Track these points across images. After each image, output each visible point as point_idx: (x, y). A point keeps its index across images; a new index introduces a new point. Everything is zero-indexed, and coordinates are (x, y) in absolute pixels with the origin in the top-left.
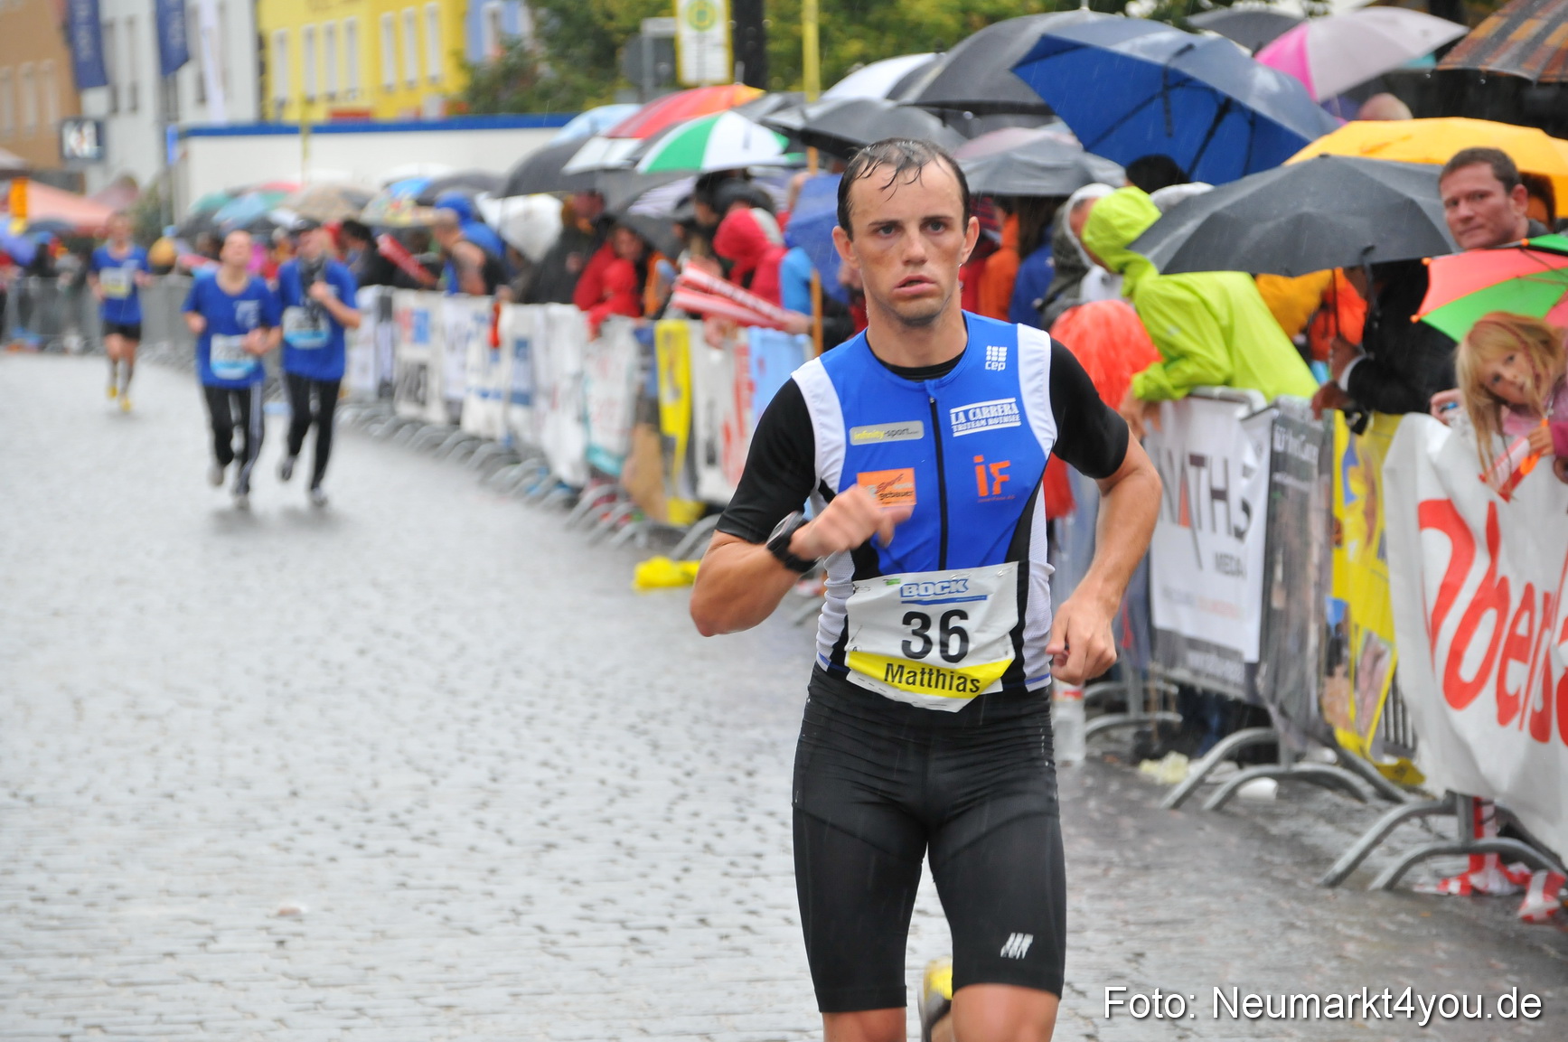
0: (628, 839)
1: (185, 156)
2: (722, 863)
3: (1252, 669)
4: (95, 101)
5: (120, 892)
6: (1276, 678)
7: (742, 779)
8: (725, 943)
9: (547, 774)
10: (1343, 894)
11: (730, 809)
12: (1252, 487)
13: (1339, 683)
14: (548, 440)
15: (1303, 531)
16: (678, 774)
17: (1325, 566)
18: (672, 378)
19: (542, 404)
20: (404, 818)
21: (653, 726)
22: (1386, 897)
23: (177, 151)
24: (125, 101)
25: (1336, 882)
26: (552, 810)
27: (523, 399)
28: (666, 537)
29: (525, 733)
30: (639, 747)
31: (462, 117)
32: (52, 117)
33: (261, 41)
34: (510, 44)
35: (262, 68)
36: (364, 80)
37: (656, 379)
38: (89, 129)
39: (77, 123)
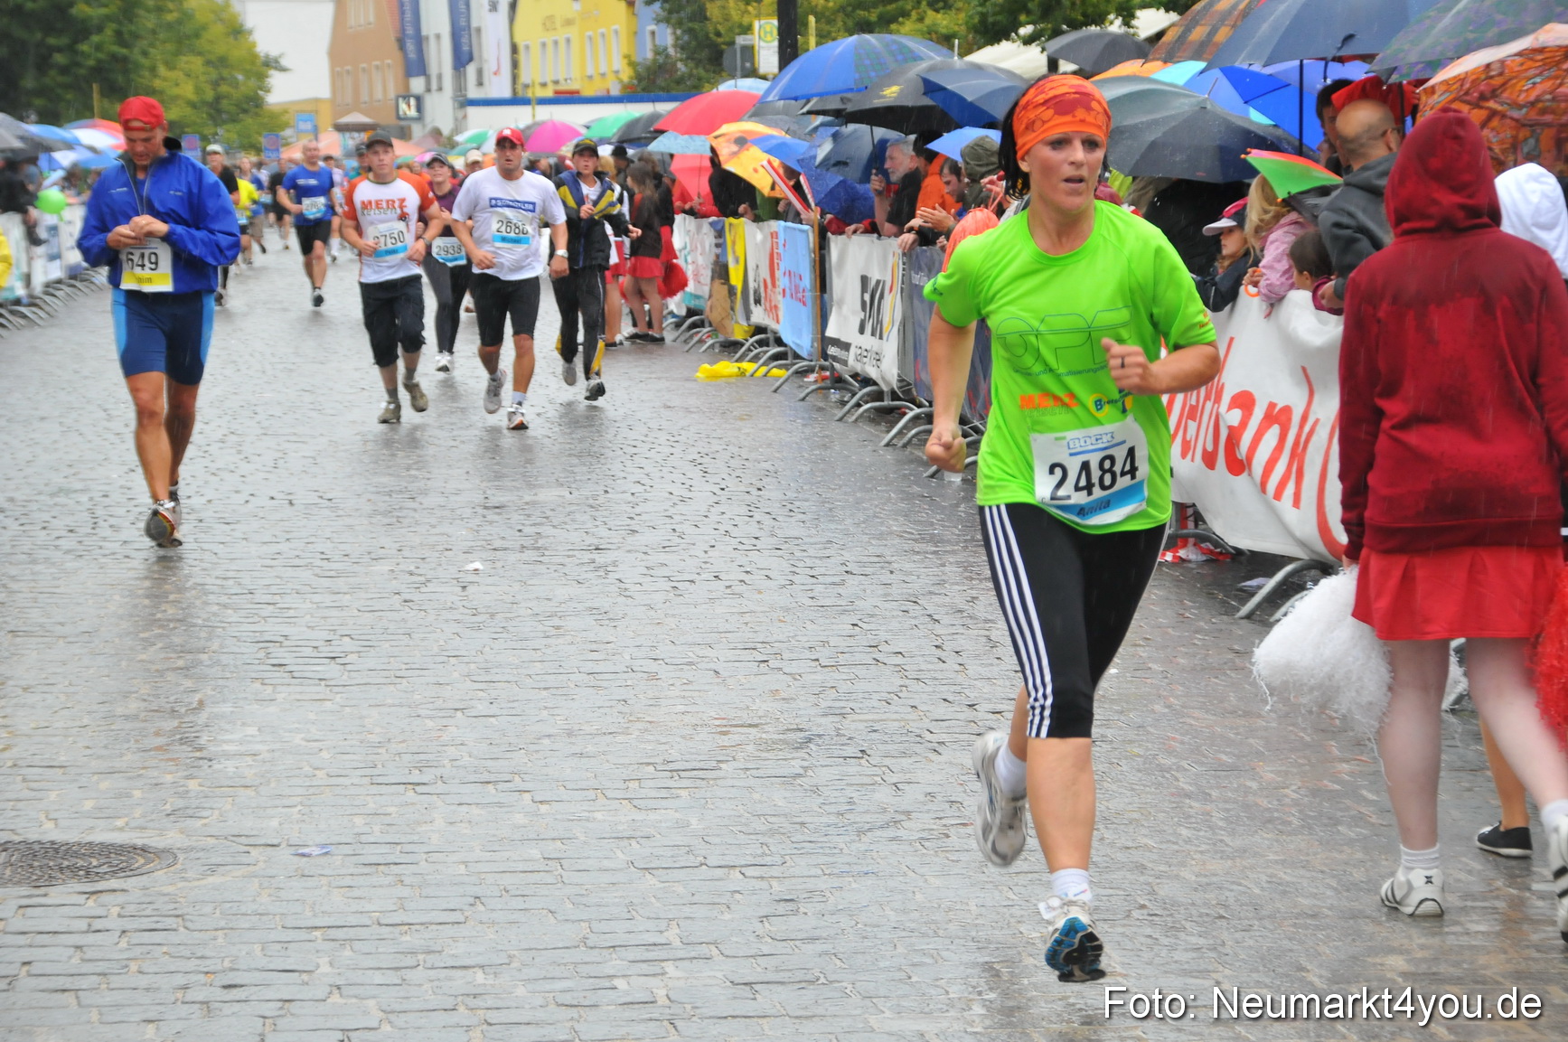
0: (678, 528)
1: (465, 117)
2: (734, 542)
4: (417, 84)
5: (373, 556)
7: (755, 492)
8: (728, 591)
9: (639, 488)
11: (744, 510)
16: (716, 489)
18: (734, 252)
20: (549, 513)
21: (706, 460)
23: (463, 113)
24: (434, 84)
26: (638, 510)
28: (730, 347)
29: (629, 463)
30: (696, 473)
31: (631, 95)
32: (392, 95)
33: (514, 49)
34: (660, 52)
35: (515, 64)
36: (575, 72)
37: (725, 252)
38: (413, 101)
39: (406, 97)
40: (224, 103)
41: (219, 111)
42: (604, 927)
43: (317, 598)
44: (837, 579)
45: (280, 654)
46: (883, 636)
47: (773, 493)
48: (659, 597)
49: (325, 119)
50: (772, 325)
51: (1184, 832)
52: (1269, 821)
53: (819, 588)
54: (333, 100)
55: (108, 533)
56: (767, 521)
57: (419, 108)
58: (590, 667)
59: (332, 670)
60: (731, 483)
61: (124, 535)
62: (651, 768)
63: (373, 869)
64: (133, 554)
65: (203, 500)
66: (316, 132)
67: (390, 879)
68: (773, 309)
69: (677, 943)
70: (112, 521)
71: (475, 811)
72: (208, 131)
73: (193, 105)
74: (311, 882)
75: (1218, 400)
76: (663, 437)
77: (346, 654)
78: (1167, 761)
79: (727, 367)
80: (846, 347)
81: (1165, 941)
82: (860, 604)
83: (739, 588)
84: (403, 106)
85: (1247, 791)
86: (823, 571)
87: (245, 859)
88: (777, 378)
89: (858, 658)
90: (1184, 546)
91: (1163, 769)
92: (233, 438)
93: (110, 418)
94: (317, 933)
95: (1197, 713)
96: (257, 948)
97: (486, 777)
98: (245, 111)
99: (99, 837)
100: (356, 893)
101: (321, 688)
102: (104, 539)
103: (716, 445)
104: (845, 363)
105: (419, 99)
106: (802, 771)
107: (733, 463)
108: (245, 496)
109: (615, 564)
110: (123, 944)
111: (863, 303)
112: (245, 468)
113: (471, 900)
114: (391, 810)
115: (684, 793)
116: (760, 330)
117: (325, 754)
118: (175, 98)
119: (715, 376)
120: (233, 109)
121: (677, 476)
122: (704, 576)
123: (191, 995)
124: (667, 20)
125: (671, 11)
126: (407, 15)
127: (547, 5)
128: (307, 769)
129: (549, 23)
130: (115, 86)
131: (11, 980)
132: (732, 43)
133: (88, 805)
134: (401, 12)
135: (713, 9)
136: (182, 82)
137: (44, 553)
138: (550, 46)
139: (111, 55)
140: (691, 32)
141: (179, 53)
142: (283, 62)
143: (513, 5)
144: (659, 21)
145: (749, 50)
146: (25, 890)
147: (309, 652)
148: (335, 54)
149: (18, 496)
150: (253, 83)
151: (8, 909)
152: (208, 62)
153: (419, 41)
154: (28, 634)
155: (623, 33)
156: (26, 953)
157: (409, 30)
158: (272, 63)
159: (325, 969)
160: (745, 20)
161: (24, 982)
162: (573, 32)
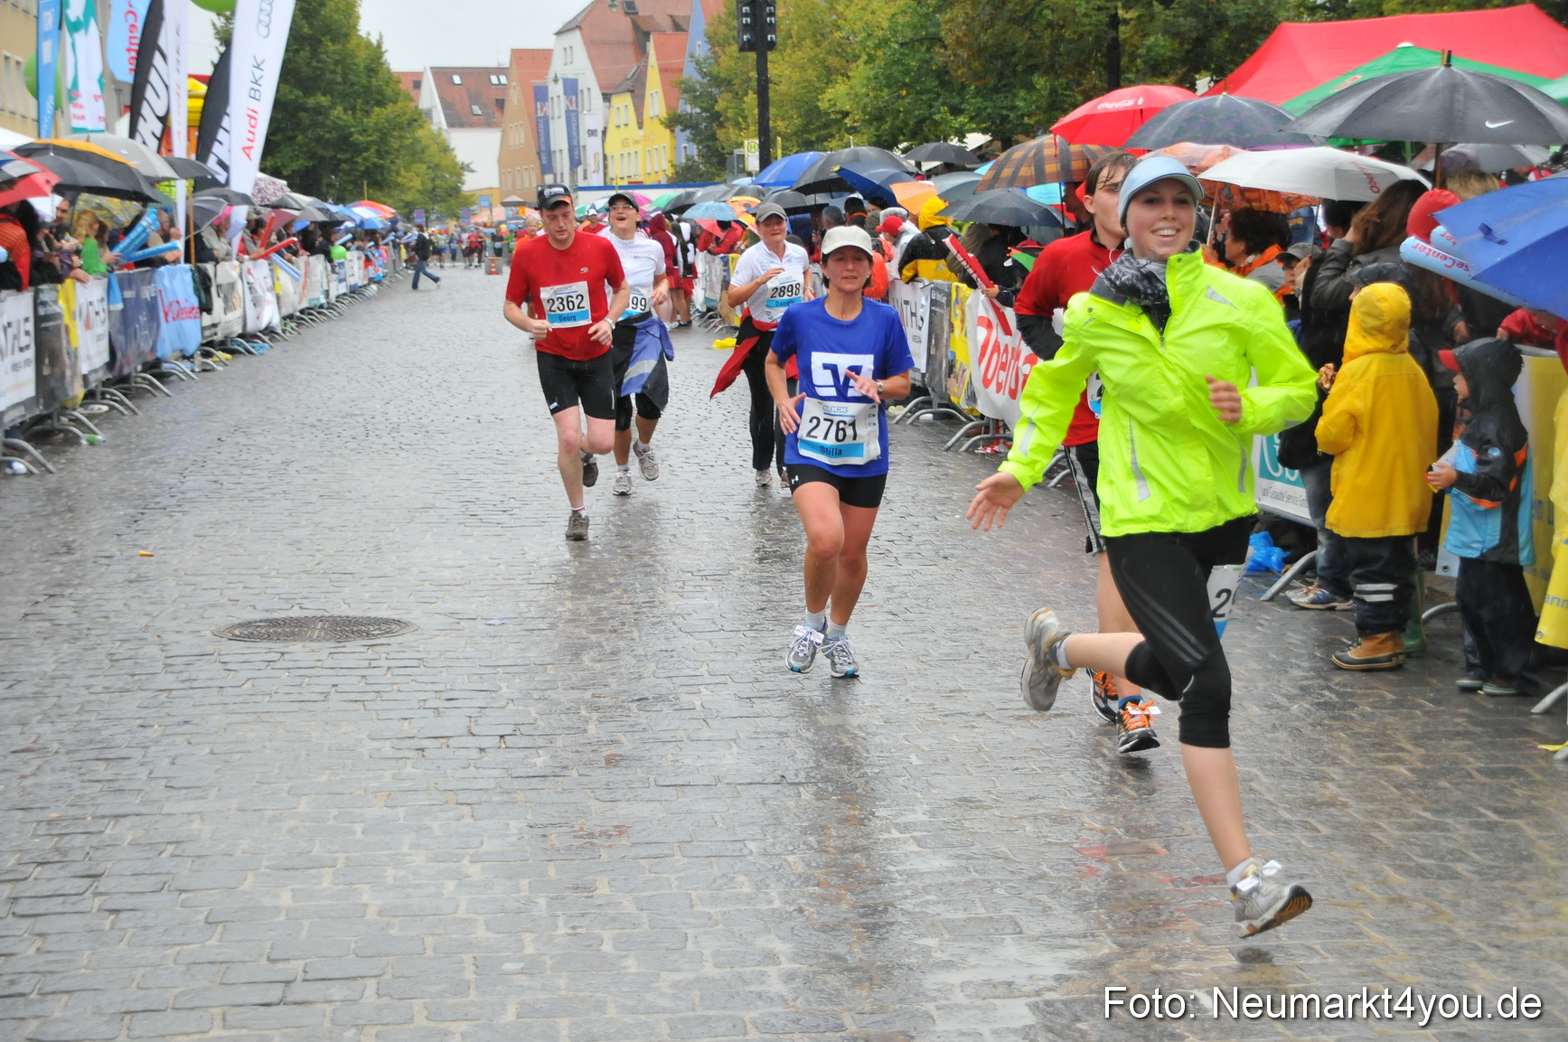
0: (703, 435)
3: (923, 375)
6: (931, 379)
10: (950, 454)
12: (924, 312)
13: (952, 380)
15: (942, 328)
17: (948, 340)
25: (948, 450)
31: (671, 184)
33: (605, 158)
34: (689, 158)
35: (605, 167)
36: (640, 171)
37: (729, 275)
40: (438, 191)
41: (435, 196)
43: (495, 476)
45: (473, 509)
48: (694, 475)
49: (496, 199)
51: (1000, 609)
52: (1049, 602)
54: (500, 188)
55: (374, 439)
59: (504, 518)
60: (734, 409)
61: (383, 441)
63: (531, 633)
64: (390, 451)
66: (490, 207)
69: (706, 674)
70: (377, 432)
73: (419, 191)
74: (496, 640)
75: (1017, 359)
76: (694, 382)
77: (513, 508)
78: (988, 568)
81: (989, 672)
83: (739, 470)
85: (1036, 585)
87: (457, 627)
90: (998, 444)
91: (987, 573)
93: (374, 373)
94: (500, 669)
95: (1006, 541)
96: (466, 677)
98: (450, 195)
99: (373, 614)
100: (521, 646)
101: (499, 529)
102: (373, 443)
107: (735, 397)
108: (451, 419)
109: (668, 456)
110: (389, 675)
112: (452, 401)
115: (708, 588)
117: (501, 567)
118: (409, 188)
120: (443, 194)
121: (704, 406)
123: (428, 704)
124: (693, 140)
125: (695, 135)
126: (542, 140)
127: (624, 132)
128: (492, 575)
129: (625, 143)
130: (375, 182)
131: (326, 695)
132: (732, 154)
133: (367, 596)
134: (539, 138)
135: (720, 134)
136: (413, 179)
137: (339, 451)
138: (626, 156)
139: (375, 164)
140: (707, 146)
141: (413, 162)
142: (472, 167)
143: (604, 132)
144: (688, 140)
145: (742, 158)
146: (332, 644)
147: (491, 507)
148: (502, 162)
149: (324, 418)
150: (454, 179)
151: (324, 655)
152: (429, 168)
153: (549, 154)
154: (330, 497)
155: (668, 148)
156: (335, 680)
157: (543, 148)
158: (465, 168)
159: (505, 690)
160: (740, 140)
161: (334, 696)
162: (639, 148)
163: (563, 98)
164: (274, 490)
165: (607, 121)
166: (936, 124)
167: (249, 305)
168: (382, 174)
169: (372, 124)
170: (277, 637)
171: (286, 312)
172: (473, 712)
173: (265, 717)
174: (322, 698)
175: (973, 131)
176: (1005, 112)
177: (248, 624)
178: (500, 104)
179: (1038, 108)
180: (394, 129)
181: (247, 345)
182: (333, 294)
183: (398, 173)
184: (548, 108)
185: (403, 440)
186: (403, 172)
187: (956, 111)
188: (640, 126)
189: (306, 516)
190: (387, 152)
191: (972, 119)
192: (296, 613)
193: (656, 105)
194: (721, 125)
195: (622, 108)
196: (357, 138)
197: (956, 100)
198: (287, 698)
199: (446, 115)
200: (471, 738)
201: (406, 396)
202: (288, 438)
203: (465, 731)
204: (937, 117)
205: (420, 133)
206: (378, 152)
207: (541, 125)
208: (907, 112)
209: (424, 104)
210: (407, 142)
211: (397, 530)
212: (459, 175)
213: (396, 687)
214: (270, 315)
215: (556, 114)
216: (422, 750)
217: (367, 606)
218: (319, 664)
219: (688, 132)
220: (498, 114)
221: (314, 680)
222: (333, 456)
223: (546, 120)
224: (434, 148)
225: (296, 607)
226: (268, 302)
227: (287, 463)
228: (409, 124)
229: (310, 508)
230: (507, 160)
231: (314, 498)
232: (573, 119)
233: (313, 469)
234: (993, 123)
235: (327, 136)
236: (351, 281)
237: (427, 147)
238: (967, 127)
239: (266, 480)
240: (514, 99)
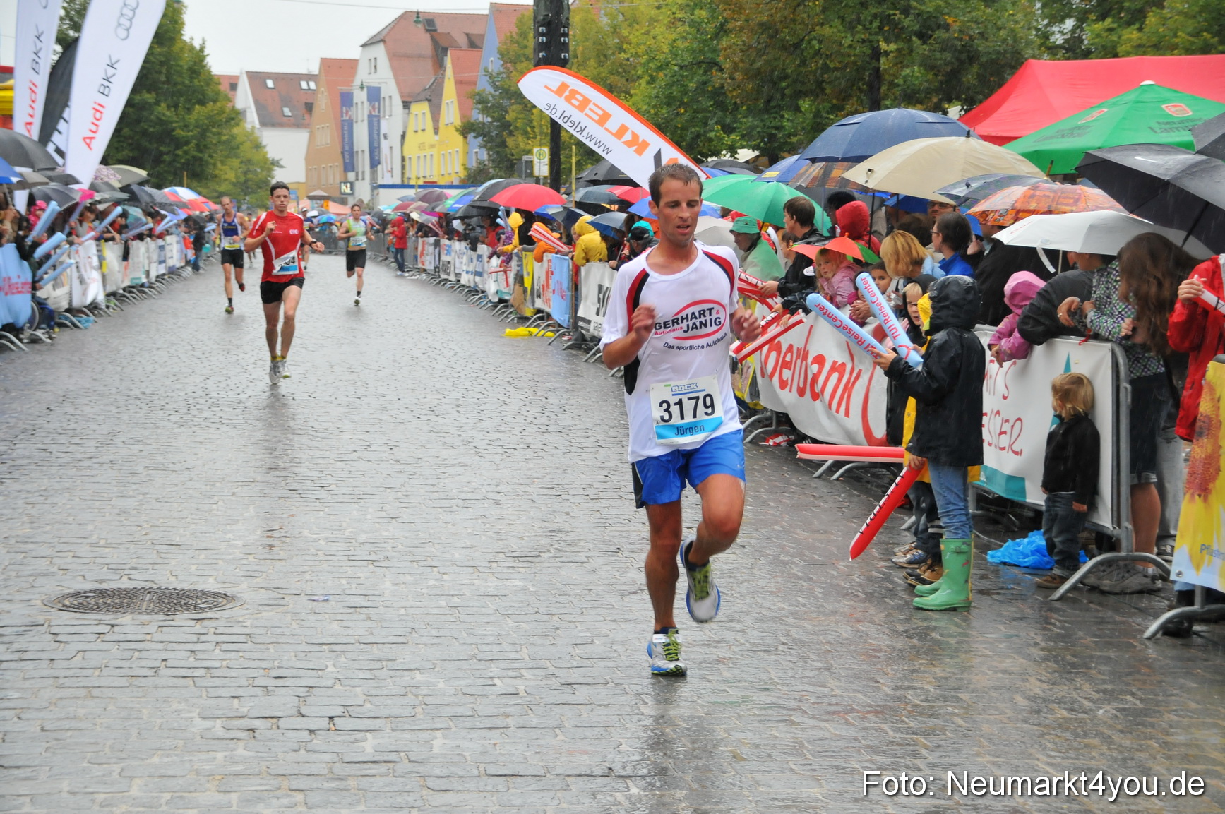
0: (504, 418)
1: (378, 194)
4: (351, 176)
7: (544, 400)
9: (481, 396)
11: (539, 410)
14: (486, 288)
16: (523, 397)
18: (527, 270)
19: (486, 276)
20: (434, 409)
21: (516, 381)
22: (749, 445)
23: (376, 192)
24: (360, 177)
26: (481, 408)
27: (480, 274)
28: (523, 320)
29: (474, 382)
30: (511, 388)
32: (338, 181)
33: (403, 159)
34: (481, 163)
35: (403, 167)
36: (435, 173)
37: (522, 270)
38: (349, 185)
39: (345, 183)
40: (250, 183)
41: (247, 188)
42: (485, 648)
43: (311, 453)
44: (593, 450)
46: (623, 483)
47: (553, 400)
48: (497, 458)
49: (303, 193)
50: (547, 309)
52: (846, 595)
53: (584, 454)
54: (306, 183)
55: (196, 413)
56: (553, 416)
57: (352, 188)
58: (463, 496)
59: (322, 494)
60: (530, 394)
61: (205, 415)
62: (501, 555)
63: (353, 610)
64: (211, 425)
65: (246, 396)
66: (297, 200)
67: (363, 616)
68: (547, 301)
70: (198, 406)
71: (408, 578)
72: (241, 197)
73: (234, 185)
74: (320, 617)
75: (805, 359)
76: (491, 368)
77: (330, 485)
78: (783, 557)
79: (522, 330)
80: (589, 322)
82: (608, 464)
83: (541, 453)
84: (343, 187)
85: (833, 577)
86: (586, 445)
87: (282, 602)
88: (550, 338)
89: (610, 495)
91: (785, 563)
92: (261, 362)
93: (194, 349)
94: (324, 647)
95: (798, 531)
96: (293, 654)
97: (413, 558)
98: (260, 188)
99: (200, 587)
100: (345, 624)
101: (317, 504)
102: (194, 416)
103: (521, 374)
104: (588, 330)
105: (352, 184)
106: (586, 560)
107: (531, 383)
110: (218, 648)
111: (599, 299)
113: (410, 630)
114: (361, 575)
115: (521, 570)
116: (539, 311)
117: (322, 542)
119: (518, 335)
120: (254, 187)
121: (501, 390)
122: (522, 446)
123: (257, 682)
124: (485, 146)
125: (487, 142)
126: (346, 140)
127: (421, 137)
128: (313, 551)
129: (422, 146)
130: (195, 174)
131: (156, 670)
132: (521, 159)
133: (194, 567)
134: (343, 138)
135: (510, 142)
136: (229, 172)
137: (162, 423)
138: (422, 159)
139: (194, 157)
140: (498, 153)
141: (227, 157)
142: (282, 163)
143: (403, 137)
144: (480, 147)
145: (530, 164)
146: (161, 617)
147: (309, 483)
148: (309, 159)
149: (148, 392)
150: (265, 173)
151: (153, 628)
152: (242, 162)
153: (352, 153)
154: (156, 468)
155: (461, 153)
156: (164, 655)
157: (347, 148)
158: (275, 163)
159: (331, 669)
160: (528, 147)
161: (164, 672)
162: (434, 151)
163: (366, 104)
164: (100, 460)
165: (405, 127)
166: (710, 140)
167: (76, 282)
168: (201, 165)
169: (192, 121)
170: (108, 608)
171: (110, 289)
172: (301, 692)
173: (96, 692)
174: (151, 673)
175: (743, 147)
176: (774, 132)
177: (78, 594)
178: (309, 107)
179: (803, 129)
180: (213, 127)
181: (74, 319)
182: (153, 274)
183: (214, 165)
184: (352, 112)
185: (221, 414)
186: (219, 165)
187: (728, 130)
188: (436, 131)
189: (134, 487)
190: (205, 146)
191: (743, 137)
192: (125, 584)
193: (451, 113)
194: (511, 134)
195: (420, 116)
196: (180, 133)
197: (728, 120)
198: (118, 672)
199: (259, 115)
200: (300, 719)
201: (224, 372)
202: (113, 409)
203: (294, 712)
204: (712, 135)
205: (236, 131)
206: (197, 145)
207: (346, 128)
208: (684, 129)
209: (239, 104)
210: (224, 138)
211: (221, 503)
212: (270, 170)
213: (225, 663)
214: (95, 292)
215: (360, 118)
216: (253, 730)
217: (195, 579)
218: (148, 637)
219: (480, 138)
220: (307, 116)
221: (145, 654)
222: (158, 427)
223: (350, 124)
224: (248, 144)
225: (125, 578)
226: (94, 280)
227: (113, 433)
228: (227, 121)
229: (136, 479)
230: (313, 157)
231: (140, 469)
232: (375, 124)
233: (138, 441)
234: (762, 140)
235: (151, 129)
236: (171, 263)
237: (242, 144)
238: (738, 144)
239: (93, 450)
240: (323, 103)
